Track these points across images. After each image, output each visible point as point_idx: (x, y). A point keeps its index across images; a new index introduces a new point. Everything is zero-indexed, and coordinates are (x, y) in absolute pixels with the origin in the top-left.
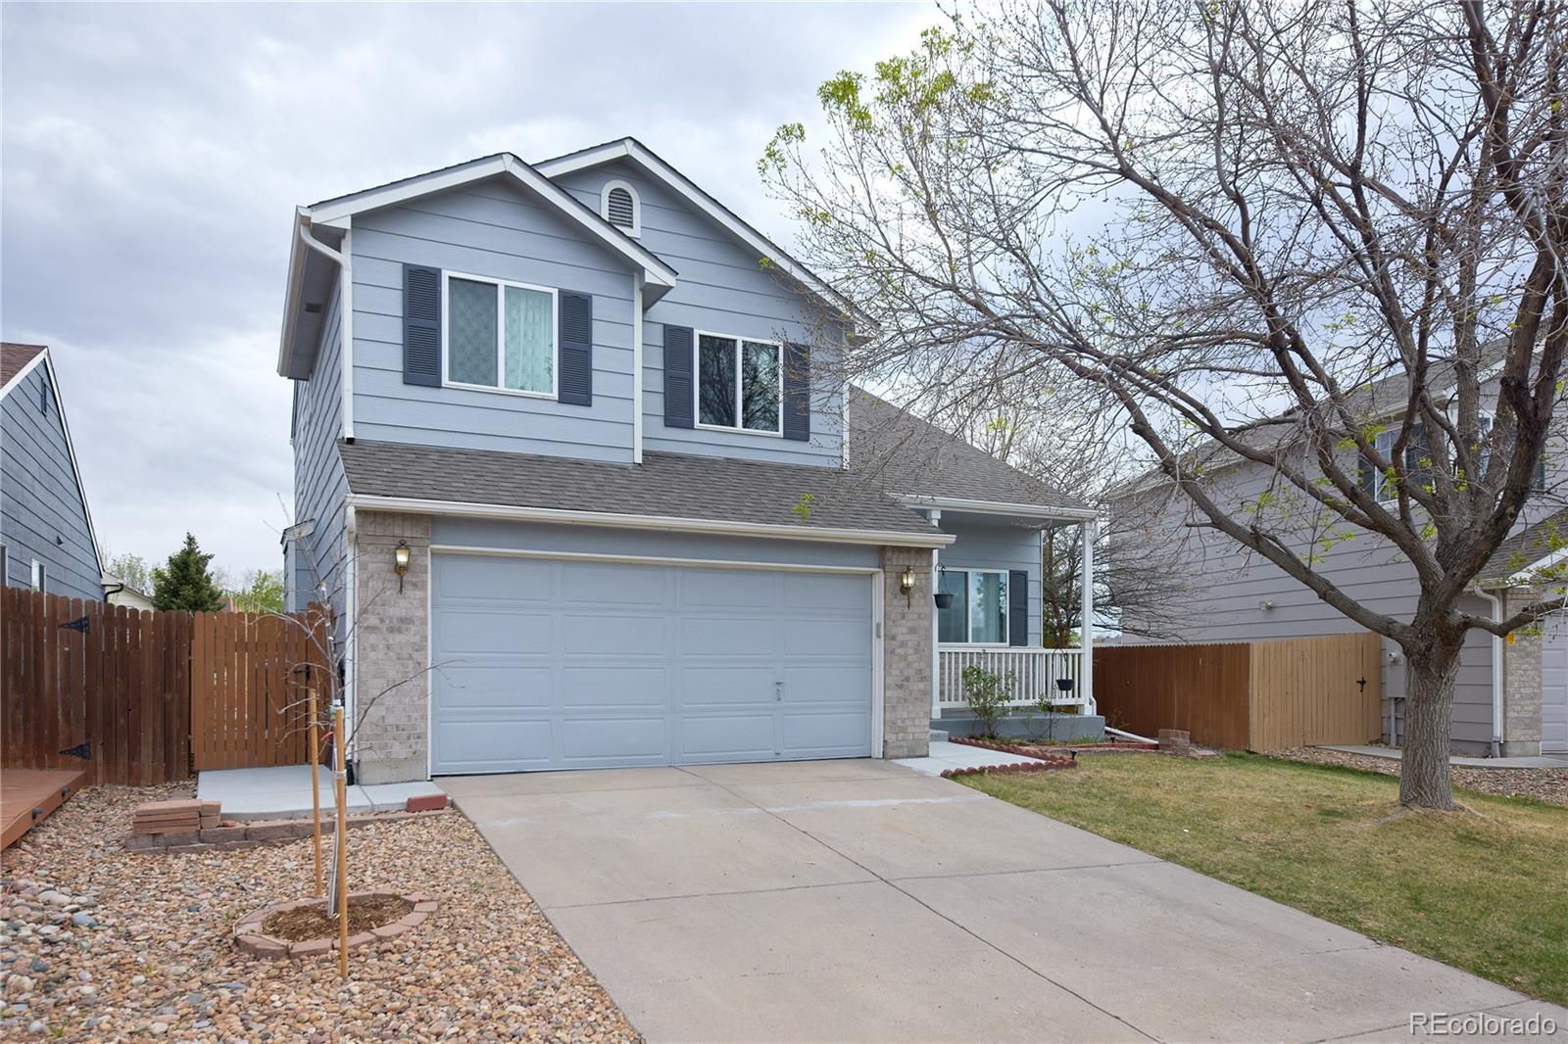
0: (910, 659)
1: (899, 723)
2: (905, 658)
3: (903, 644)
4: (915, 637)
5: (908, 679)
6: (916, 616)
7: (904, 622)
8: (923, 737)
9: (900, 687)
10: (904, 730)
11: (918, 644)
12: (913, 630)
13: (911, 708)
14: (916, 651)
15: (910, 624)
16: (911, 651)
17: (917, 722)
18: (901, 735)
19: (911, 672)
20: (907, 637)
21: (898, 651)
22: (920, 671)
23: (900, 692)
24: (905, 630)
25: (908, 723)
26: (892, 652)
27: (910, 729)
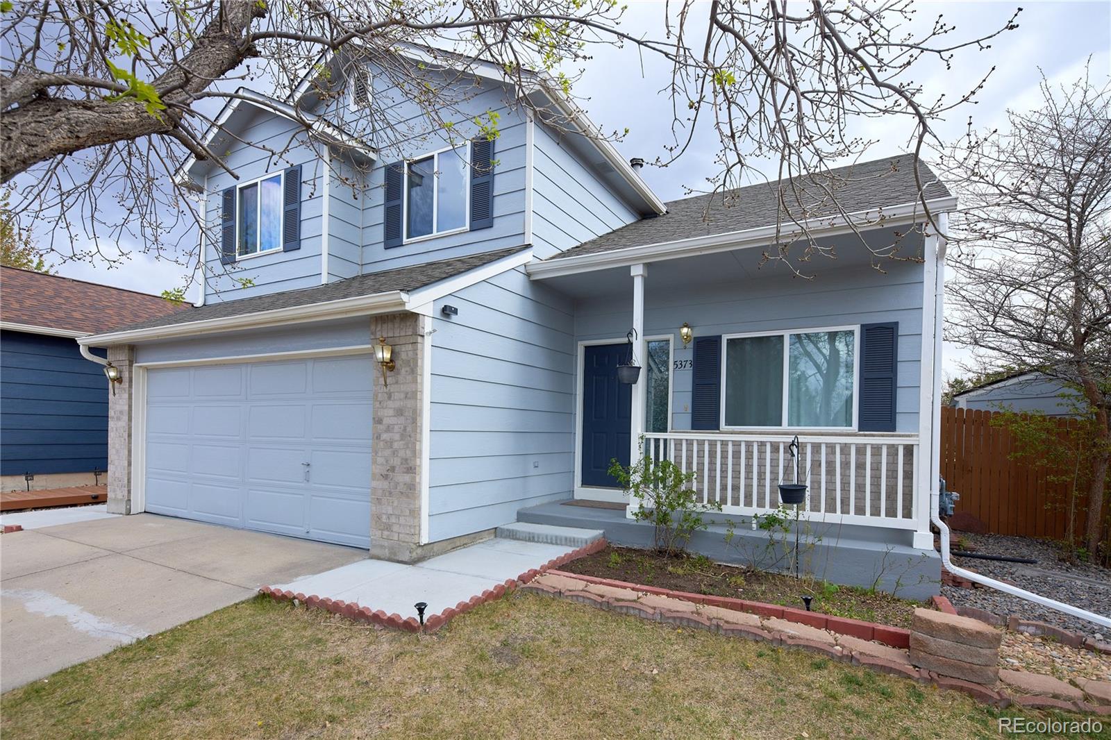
0: (396, 445)
1: (384, 519)
2: (390, 444)
3: (389, 429)
4: (401, 420)
5: (393, 469)
6: (402, 396)
7: (390, 404)
8: (408, 539)
9: (385, 477)
10: (388, 527)
11: (405, 430)
12: (400, 412)
13: (395, 504)
14: (403, 437)
15: (397, 404)
16: (397, 437)
17: (402, 520)
18: (386, 533)
19: (396, 462)
20: (393, 421)
21: (385, 436)
22: (406, 460)
23: (385, 484)
24: (391, 412)
25: (393, 520)
26: (378, 438)
27: (395, 528)
